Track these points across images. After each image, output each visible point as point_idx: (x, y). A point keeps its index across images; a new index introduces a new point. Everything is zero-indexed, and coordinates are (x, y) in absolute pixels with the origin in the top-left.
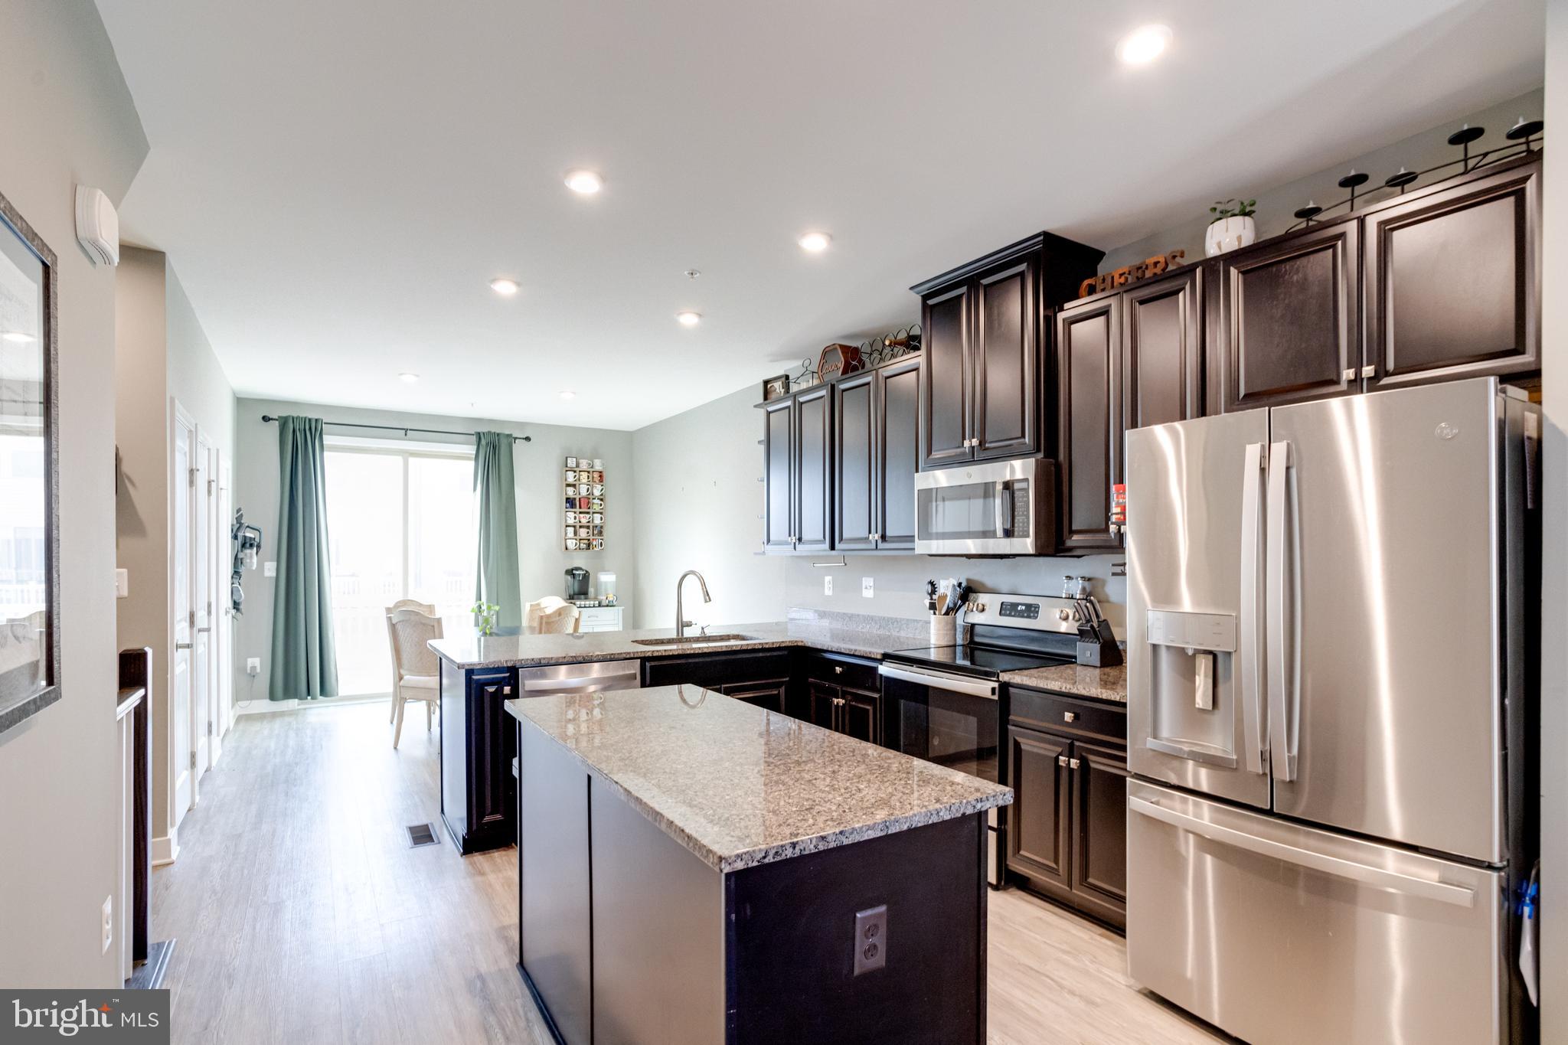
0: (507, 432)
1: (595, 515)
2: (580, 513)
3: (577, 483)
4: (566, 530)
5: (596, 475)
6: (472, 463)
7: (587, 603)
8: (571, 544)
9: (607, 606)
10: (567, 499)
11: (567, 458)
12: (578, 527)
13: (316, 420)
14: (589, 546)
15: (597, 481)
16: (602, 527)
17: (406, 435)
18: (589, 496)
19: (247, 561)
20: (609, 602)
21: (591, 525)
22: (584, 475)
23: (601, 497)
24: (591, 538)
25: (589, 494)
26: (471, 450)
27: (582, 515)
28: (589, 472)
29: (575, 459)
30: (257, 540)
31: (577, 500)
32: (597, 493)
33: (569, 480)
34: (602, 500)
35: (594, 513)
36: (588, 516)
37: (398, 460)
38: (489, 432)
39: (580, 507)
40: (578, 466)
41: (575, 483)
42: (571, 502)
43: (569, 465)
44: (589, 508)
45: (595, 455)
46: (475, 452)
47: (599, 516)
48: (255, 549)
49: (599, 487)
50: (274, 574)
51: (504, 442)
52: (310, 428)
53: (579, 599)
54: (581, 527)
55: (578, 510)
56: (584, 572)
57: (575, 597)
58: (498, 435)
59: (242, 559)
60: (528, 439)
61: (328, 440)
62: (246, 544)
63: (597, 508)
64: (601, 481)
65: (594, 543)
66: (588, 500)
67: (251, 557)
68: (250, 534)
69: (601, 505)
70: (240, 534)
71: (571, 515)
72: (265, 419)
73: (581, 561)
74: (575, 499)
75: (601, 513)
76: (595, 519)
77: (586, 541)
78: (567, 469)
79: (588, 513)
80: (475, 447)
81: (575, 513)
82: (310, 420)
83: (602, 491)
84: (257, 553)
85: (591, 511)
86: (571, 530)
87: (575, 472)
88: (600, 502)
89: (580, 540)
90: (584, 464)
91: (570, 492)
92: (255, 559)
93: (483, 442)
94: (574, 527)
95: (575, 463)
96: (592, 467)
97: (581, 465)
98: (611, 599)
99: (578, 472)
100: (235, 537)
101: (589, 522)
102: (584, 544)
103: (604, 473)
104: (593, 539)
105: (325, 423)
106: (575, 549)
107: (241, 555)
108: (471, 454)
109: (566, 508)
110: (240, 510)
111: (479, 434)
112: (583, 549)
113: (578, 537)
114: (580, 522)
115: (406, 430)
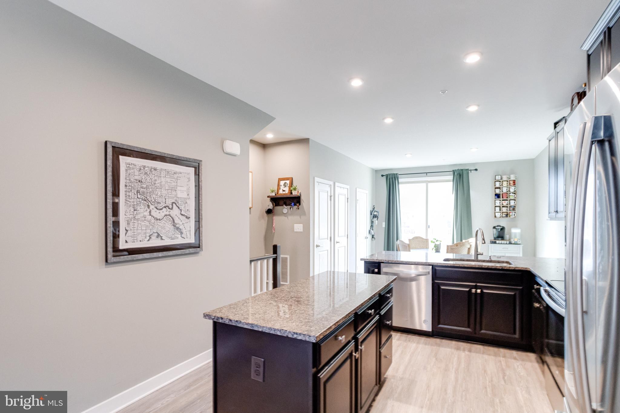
0: (466, 168)
1: (511, 201)
2: (503, 200)
3: (501, 187)
4: (495, 209)
5: (512, 182)
6: (452, 183)
7: (503, 242)
8: (498, 215)
9: (514, 244)
10: (495, 194)
12: (501, 207)
13: (396, 174)
14: (507, 215)
15: (512, 185)
16: (515, 206)
17: (427, 175)
18: (507, 192)
19: (374, 222)
20: (515, 242)
21: (509, 206)
22: (505, 183)
24: (509, 212)
26: (451, 177)
27: (503, 201)
28: (507, 181)
29: (500, 176)
30: (377, 215)
31: (501, 194)
32: (512, 190)
33: (496, 186)
34: (514, 193)
35: (510, 200)
36: (507, 202)
37: (424, 185)
38: (458, 169)
39: (503, 198)
40: (501, 179)
41: (500, 187)
42: (498, 196)
43: (497, 179)
44: (507, 198)
45: (512, 172)
47: (513, 201)
48: (376, 218)
49: (513, 188)
50: (385, 227)
51: (465, 172)
52: (394, 177)
53: (498, 240)
54: (503, 207)
55: (501, 199)
56: (501, 228)
58: (462, 170)
60: (476, 170)
61: (400, 180)
62: (375, 216)
63: (512, 198)
64: (514, 185)
65: (510, 214)
66: (507, 194)
67: (376, 221)
68: (375, 214)
69: (514, 196)
70: (373, 213)
71: (498, 201)
72: (382, 176)
73: (503, 223)
74: (500, 194)
76: (511, 203)
77: (505, 213)
78: (496, 181)
79: (507, 200)
80: (453, 176)
81: (500, 200)
82: (394, 174)
83: (515, 190)
84: (377, 220)
85: (508, 199)
86: (498, 209)
87: (500, 182)
88: (513, 195)
89: (502, 213)
90: (505, 178)
91: (498, 191)
92: (377, 221)
93: (456, 174)
94: (500, 207)
96: (510, 178)
97: (503, 178)
98: (516, 241)
99: (501, 182)
100: (371, 214)
101: (507, 204)
102: (505, 215)
103: (516, 181)
104: (510, 212)
105: (399, 175)
106: (500, 217)
107: (373, 220)
108: (451, 179)
109: (495, 198)
110: (374, 206)
111: (454, 171)
112: (504, 217)
113: (501, 212)
114: (503, 204)
115: (426, 173)
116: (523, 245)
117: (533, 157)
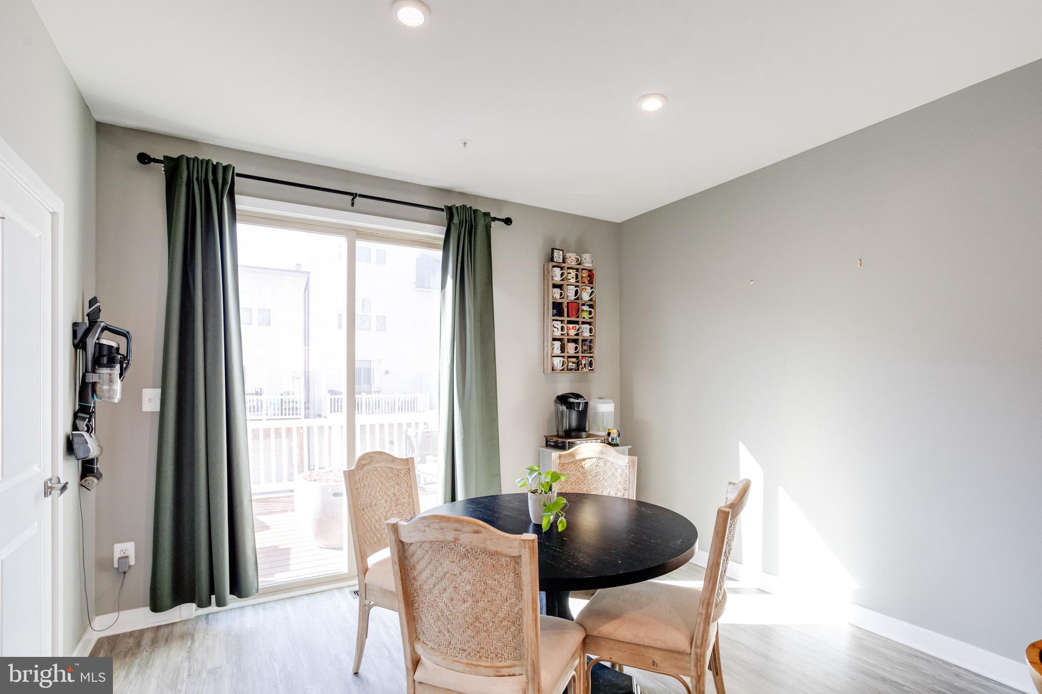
0: (483, 210)
1: (584, 326)
2: (569, 322)
3: (565, 283)
4: (553, 345)
5: (585, 274)
6: (439, 254)
8: (558, 362)
9: (611, 445)
10: (554, 303)
11: (563, 251)
12: (566, 340)
13: (226, 168)
14: (577, 366)
15: (587, 282)
16: (591, 341)
17: (353, 204)
18: (578, 301)
19: (103, 388)
20: (613, 439)
21: (580, 338)
22: (573, 273)
23: (591, 303)
24: (580, 355)
25: (577, 299)
26: (437, 233)
27: (571, 326)
28: (577, 270)
29: (561, 252)
30: (123, 351)
31: (565, 305)
32: (586, 297)
33: (556, 279)
34: (591, 306)
35: (583, 323)
36: (576, 327)
37: (340, 243)
38: (464, 206)
39: (568, 316)
40: (565, 261)
41: (562, 283)
42: (558, 308)
43: (555, 260)
44: (578, 317)
45: (582, 248)
46: (443, 236)
47: (587, 326)
48: (118, 366)
49: (588, 290)
50: (158, 409)
51: (481, 222)
52: (215, 182)
53: (580, 437)
54: (569, 341)
55: (565, 318)
56: (583, 401)
57: (574, 434)
58: (475, 212)
59: (94, 384)
60: (508, 221)
61: (243, 203)
63: (586, 316)
64: (591, 282)
65: (584, 362)
66: (575, 307)
67: (111, 381)
68: (108, 340)
69: (590, 313)
70: (91, 342)
71: (558, 325)
72: (144, 159)
74: (562, 304)
75: (590, 323)
76: (584, 330)
77: (574, 360)
78: (554, 264)
79: (577, 323)
80: (445, 229)
81: (562, 322)
82: (215, 167)
83: (591, 294)
84: (121, 375)
85: (580, 320)
86: (557, 344)
87: (562, 268)
88: (589, 309)
89: (568, 357)
90: (571, 259)
91: (557, 294)
92: (118, 385)
93: (456, 220)
94: (562, 340)
95: (561, 257)
96: (579, 264)
97: (568, 261)
98: (614, 436)
99: (565, 269)
100: (79, 344)
101: (577, 335)
102: (573, 363)
103: (594, 272)
104: (582, 357)
105: (239, 175)
106: (563, 370)
107: (91, 378)
108: (441, 238)
109: (553, 316)
110: (93, 302)
111: (449, 210)
112: (571, 370)
113: (565, 354)
114: (568, 334)
115: (354, 196)
116: (630, 447)
117: (619, 220)
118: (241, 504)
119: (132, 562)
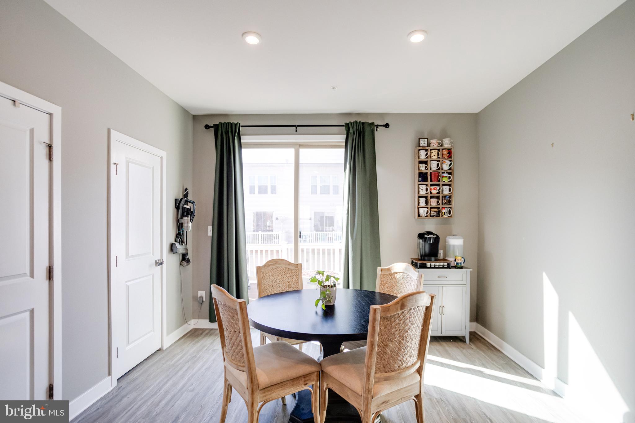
0: (370, 122)
1: (444, 187)
2: (431, 185)
3: (429, 159)
4: (419, 200)
5: (445, 152)
6: (343, 150)
7: (437, 264)
8: (423, 212)
9: (455, 267)
10: (419, 173)
11: (419, 139)
12: (429, 197)
13: (236, 125)
14: (438, 214)
15: (446, 157)
16: (450, 197)
17: (296, 131)
18: (439, 171)
19: (185, 225)
20: (457, 264)
21: (441, 195)
22: (435, 153)
23: (450, 171)
24: (441, 206)
25: (439, 169)
26: (341, 139)
27: (432, 187)
28: (439, 150)
29: (426, 140)
30: (192, 210)
31: (429, 174)
32: (446, 167)
33: (421, 157)
34: (450, 173)
35: (443, 185)
36: (438, 188)
37: (291, 151)
38: (356, 122)
39: (431, 181)
40: (429, 145)
41: (427, 160)
42: (423, 177)
43: (421, 145)
44: (439, 181)
45: (444, 135)
46: (345, 140)
47: (447, 187)
48: (190, 216)
49: (448, 162)
51: (367, 129)
52: (231, 131)
53: (430, 260)
54: (432, 197)
55: (429, 183)
56: (435, 236)
57: (426, 258)
58: (363, 123)
59: (182, 223)
60: (387, 126)
61: (245, 139)
62: (189, 213)
63: (446, 180)
64: (450, 157)
65: (443, 211)
66: (437, 174)
67: (187, 223)
68: (187, 207)
69: (450, 178)
70: (181, 206)
71: (424, 187)
72: (207, 127)
73: (431, 225)
74: (426, 173)
75: (450, 185)
76: (444, 190)
77: (436, 210)
78: (420, 148)
79: (438, 185)
80: (345, 136)
81: (427, 185)
82: (232, 124)
83: (450, 165)
84: (191, 220)
85: (441, 183)
86: (423, 200)
87: (427, 150)
88: (448, 175)
89: (431, 208)
90: (434, 143)
91: (423, 167)
92: (190, 224)
93: (351, 131)
94: (426, 197)
95: (426, 143)
96: (442, 146)
97: (432, 145)
98: (459, 261)
99: (429, 150)
100: (177, 208)
101: (438, 193)
102: (434, 212)
103: (452, 150)
104: (442, 208)
105: (242, 126)
106: (427, 216)
107: (182, 221)
108: (342, 142)
109: (419, 181)
110: (186, 189)
111: (347, 125)
112: (433, 216)
113: (429, 206)
114: (431, 193)
115: (296, 126)
116: (471, 270)
117: (477, 111)
118: (242, 280)
119: (204, 299)
